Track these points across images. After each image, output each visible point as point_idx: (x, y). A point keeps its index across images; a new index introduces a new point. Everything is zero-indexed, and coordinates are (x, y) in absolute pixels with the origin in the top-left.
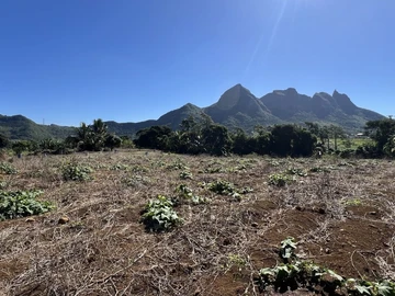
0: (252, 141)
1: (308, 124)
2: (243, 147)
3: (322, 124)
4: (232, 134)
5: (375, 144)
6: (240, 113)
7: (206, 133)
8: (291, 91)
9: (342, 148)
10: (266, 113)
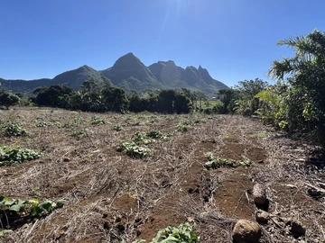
0: (144, 101)
1: (183, 89)
2: (138, 106)
3: (192, 90)
4: (128, 95)
5: (222, 104)
6: (132, 77)
7: (105, 93)
8: (171, 63)
9: (204, 107)
10: (152, 79)
